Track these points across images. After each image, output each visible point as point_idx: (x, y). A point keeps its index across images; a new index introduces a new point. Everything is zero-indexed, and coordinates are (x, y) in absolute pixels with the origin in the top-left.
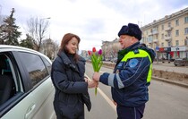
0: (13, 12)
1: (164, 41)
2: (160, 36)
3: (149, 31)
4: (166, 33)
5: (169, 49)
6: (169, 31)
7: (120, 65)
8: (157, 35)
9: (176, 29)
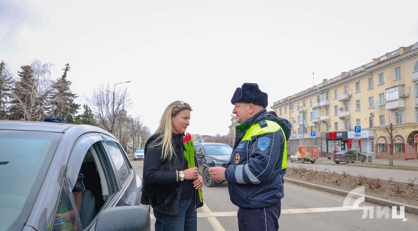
0: (67, 70)
1: (337, 119)
2: (332, 110)
3: (314, 99)
4: (340, 105)
5: (345, 134)
6: (346, 101)
7: (241, 146)
8: (327, 107)
9: (356, 97)
